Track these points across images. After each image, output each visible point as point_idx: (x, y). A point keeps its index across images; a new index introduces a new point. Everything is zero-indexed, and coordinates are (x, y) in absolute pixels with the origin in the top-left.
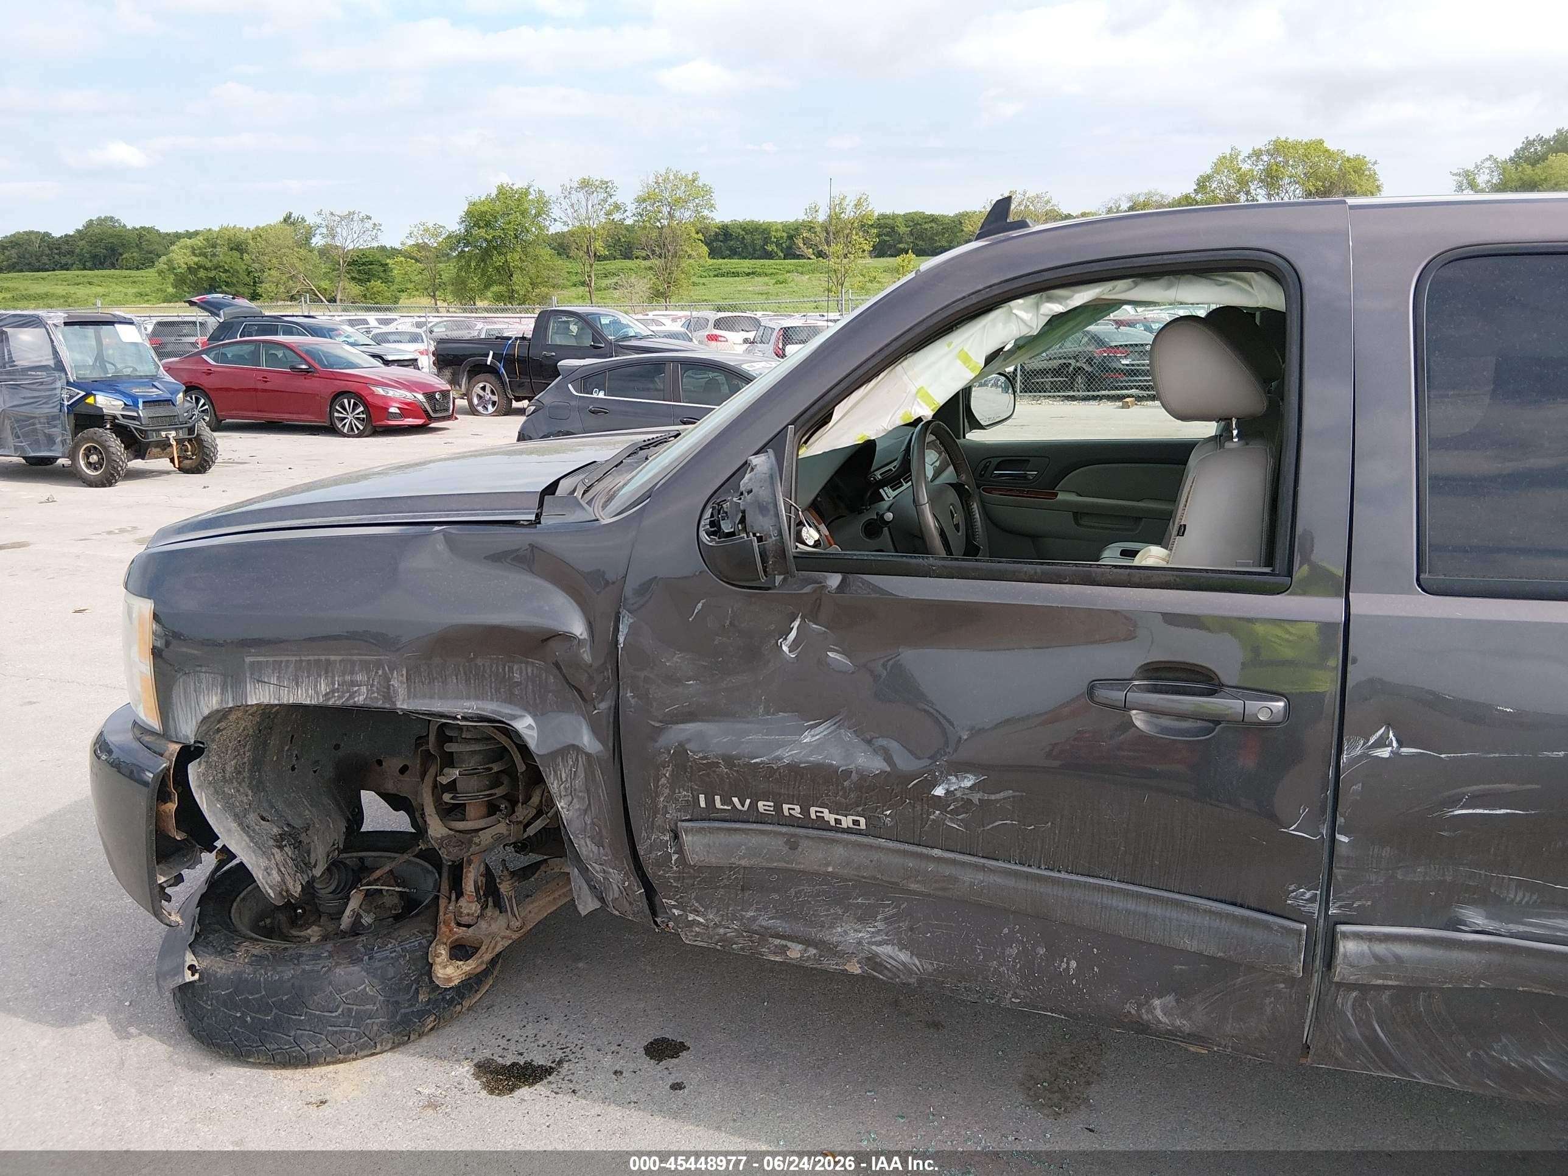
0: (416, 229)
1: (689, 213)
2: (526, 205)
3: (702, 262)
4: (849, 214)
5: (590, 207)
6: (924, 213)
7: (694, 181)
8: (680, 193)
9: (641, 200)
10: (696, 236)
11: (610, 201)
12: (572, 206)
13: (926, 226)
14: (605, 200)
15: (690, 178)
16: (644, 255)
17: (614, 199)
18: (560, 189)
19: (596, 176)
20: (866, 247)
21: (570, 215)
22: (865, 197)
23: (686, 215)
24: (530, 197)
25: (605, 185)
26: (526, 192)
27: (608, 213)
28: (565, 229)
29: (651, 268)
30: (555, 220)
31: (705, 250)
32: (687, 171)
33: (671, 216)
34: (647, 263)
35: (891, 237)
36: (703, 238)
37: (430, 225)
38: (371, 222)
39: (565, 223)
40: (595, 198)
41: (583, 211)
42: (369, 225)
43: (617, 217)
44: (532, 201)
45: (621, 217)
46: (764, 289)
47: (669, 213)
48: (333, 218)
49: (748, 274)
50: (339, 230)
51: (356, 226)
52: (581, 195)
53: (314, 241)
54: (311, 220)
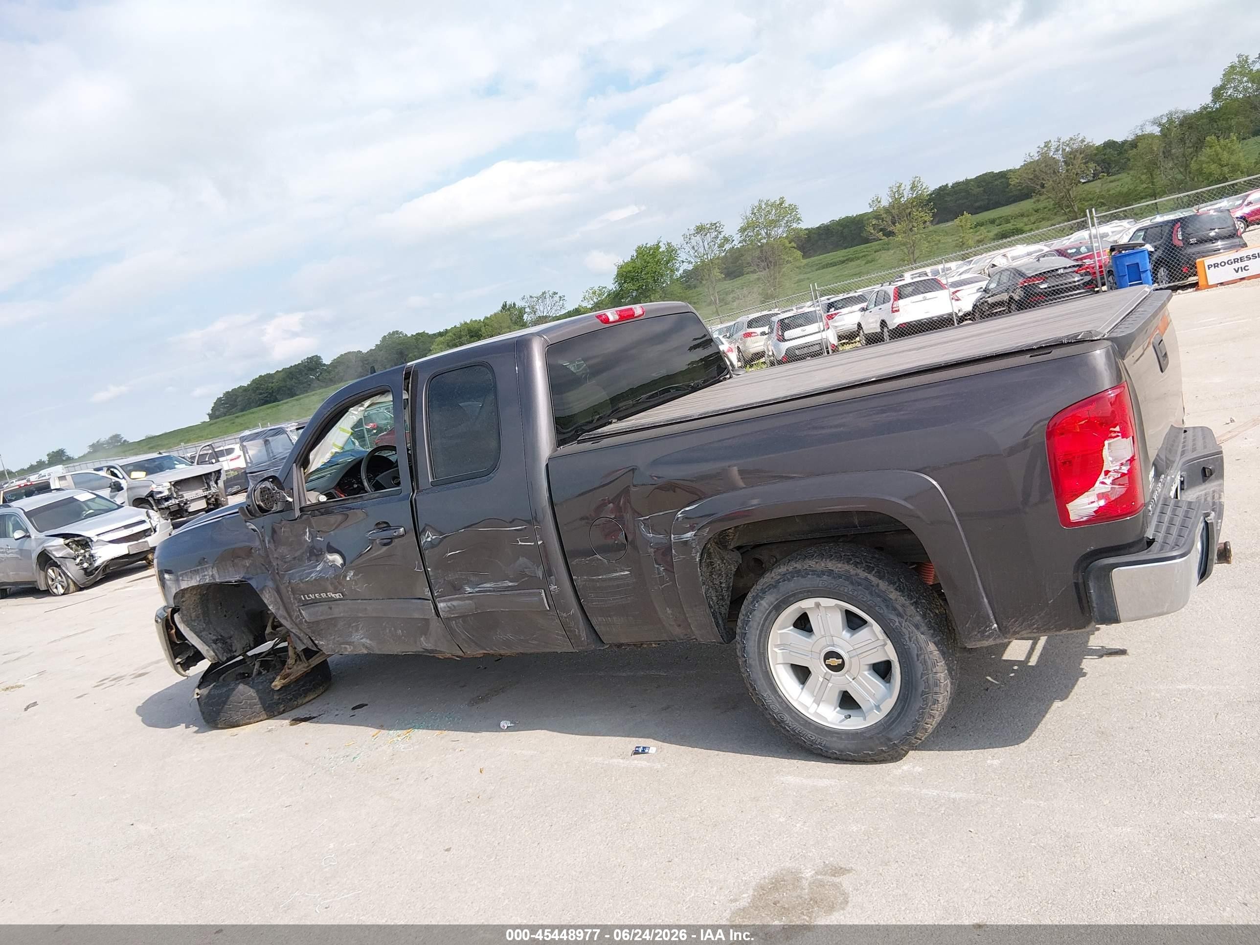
0: (587, 294)
1: (781, 229)
2: (659, 257)
3: (798, 264)
4: (907, 195)
5: (706, 246)
6: (993, 172)
7: (781, 204)
8: (772, 217)
9: (743, 230)
10: (790, 245)
11: (721, 236)
12: (693, 248)
13: (996, 183)
14: (717, 237)
15: (778, 202)
16: (752, 270)
17: (723, 234)
18: (682, 238)
19: (706, 221)
20: (927, 219)
21: (692, 254)
22: (918, 179)
23: (780, 231)
24: (661, 250)
25: (715, 226)
26: (658, 247)
27: (721, 246)
28: (690, 267)
29: (758, 279)
30: (683, 262)
31: (799, 254)
32: (775, 198)
33: (768, 235)
34: (755, 276)
35: (967, 199)
36: (795, 245)
37: (596, 288)
38: (558, 296)
39: (690, 262)
40: (709, 238)
41: (701, 250)
42: (557, 298)
43: (727, 247)
44: (663, 252)
45: (731, 246)
46: (857, 270)
47: (766, 233)
48: (533, 300)
49: (843, 262)
50: (537, 307)
51: (548, 301)
52: (698, 238)
53: (525, 316)
54: (520, 304)
